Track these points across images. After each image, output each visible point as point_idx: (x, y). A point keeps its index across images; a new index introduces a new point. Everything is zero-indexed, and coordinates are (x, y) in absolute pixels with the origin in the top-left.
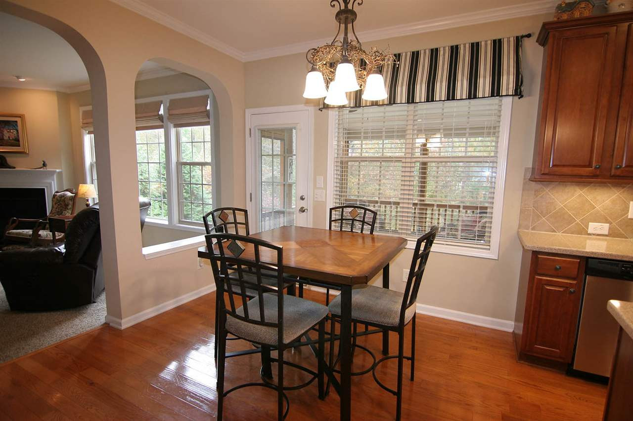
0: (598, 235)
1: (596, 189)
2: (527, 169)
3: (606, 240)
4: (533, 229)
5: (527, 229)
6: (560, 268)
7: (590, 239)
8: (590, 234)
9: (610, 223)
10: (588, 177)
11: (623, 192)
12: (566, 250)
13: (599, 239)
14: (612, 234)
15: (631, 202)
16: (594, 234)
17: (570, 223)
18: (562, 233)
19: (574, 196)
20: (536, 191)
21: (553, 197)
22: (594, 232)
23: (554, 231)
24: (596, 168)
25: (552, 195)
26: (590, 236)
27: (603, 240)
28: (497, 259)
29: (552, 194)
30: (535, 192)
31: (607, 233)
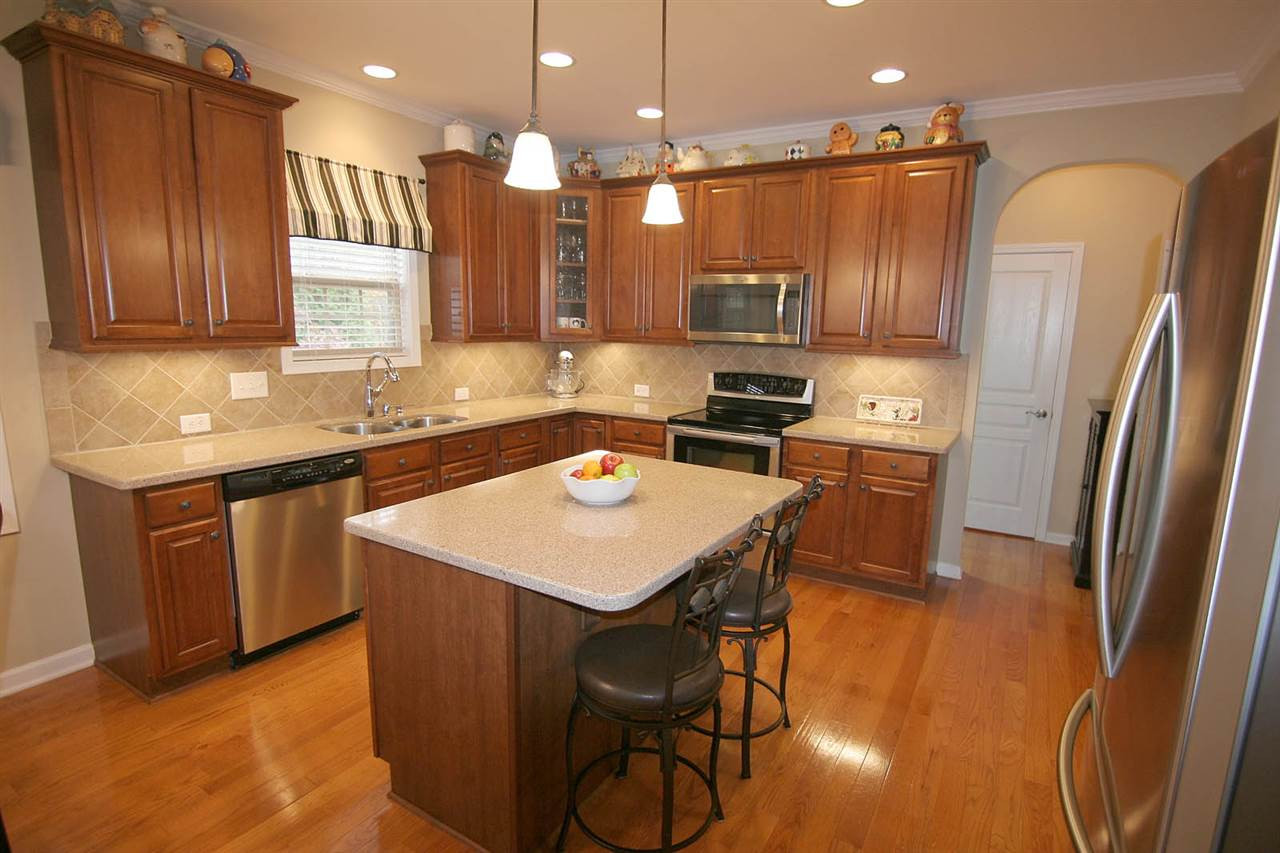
0: (198, 434)
1: (177, 358)
2: (39, 326)
3: (211, 439)
4: (83, 447)
5: (70, 451)
6: (189, 504)
7: (184, 443)
8: (185, 436)
9: (211, 412)
10: (178, 340)
11: (218, 358)
12: (191, 472)
13: (199, 442)
14: (218, 428)
15: (231, 374)
16: (191, 435)
17: (148, 423)
18: (141, 442)
19: (145, 373)
20: (71, 369)
21: (109, 379)
22: (192, 431)
23: (124, 443)
24: (186, 325)
25: (106, 376)
26: (186, 439)
27: (205, 440)
28: (17, 530)
29: (104, 373)
30: (69, 371)
31: (210, 429)
